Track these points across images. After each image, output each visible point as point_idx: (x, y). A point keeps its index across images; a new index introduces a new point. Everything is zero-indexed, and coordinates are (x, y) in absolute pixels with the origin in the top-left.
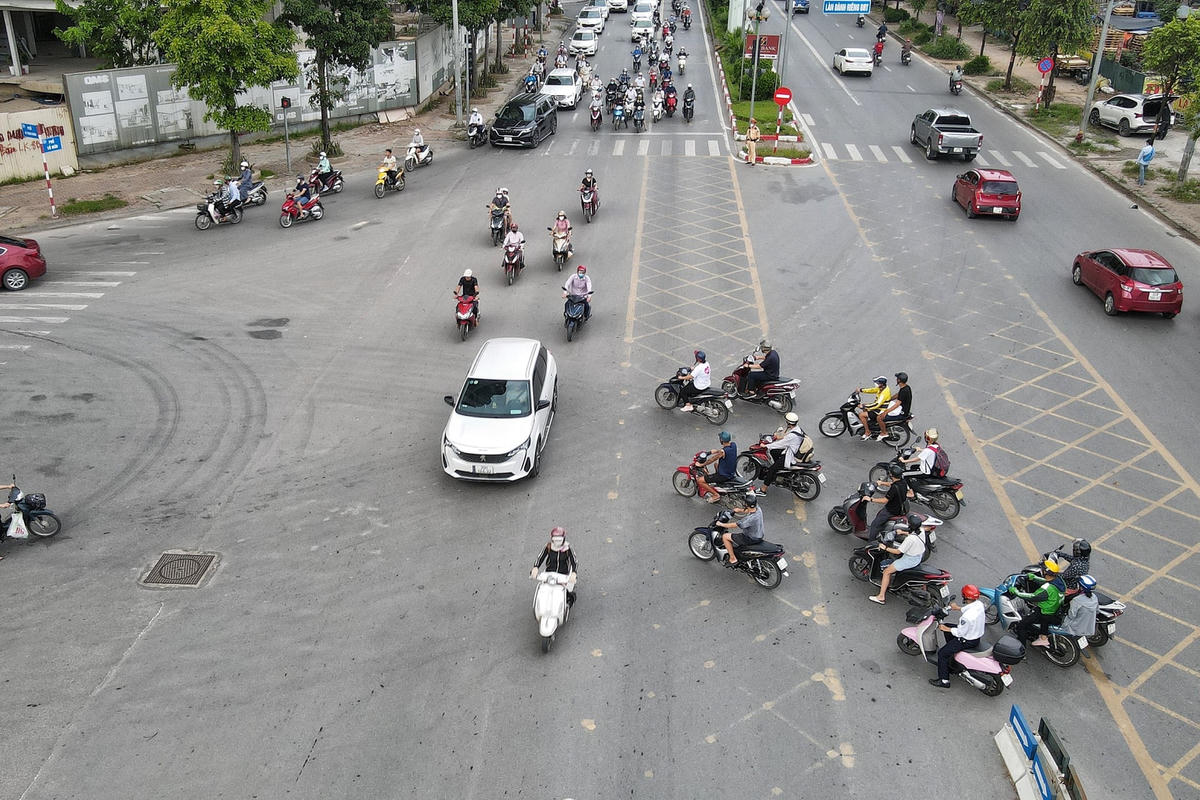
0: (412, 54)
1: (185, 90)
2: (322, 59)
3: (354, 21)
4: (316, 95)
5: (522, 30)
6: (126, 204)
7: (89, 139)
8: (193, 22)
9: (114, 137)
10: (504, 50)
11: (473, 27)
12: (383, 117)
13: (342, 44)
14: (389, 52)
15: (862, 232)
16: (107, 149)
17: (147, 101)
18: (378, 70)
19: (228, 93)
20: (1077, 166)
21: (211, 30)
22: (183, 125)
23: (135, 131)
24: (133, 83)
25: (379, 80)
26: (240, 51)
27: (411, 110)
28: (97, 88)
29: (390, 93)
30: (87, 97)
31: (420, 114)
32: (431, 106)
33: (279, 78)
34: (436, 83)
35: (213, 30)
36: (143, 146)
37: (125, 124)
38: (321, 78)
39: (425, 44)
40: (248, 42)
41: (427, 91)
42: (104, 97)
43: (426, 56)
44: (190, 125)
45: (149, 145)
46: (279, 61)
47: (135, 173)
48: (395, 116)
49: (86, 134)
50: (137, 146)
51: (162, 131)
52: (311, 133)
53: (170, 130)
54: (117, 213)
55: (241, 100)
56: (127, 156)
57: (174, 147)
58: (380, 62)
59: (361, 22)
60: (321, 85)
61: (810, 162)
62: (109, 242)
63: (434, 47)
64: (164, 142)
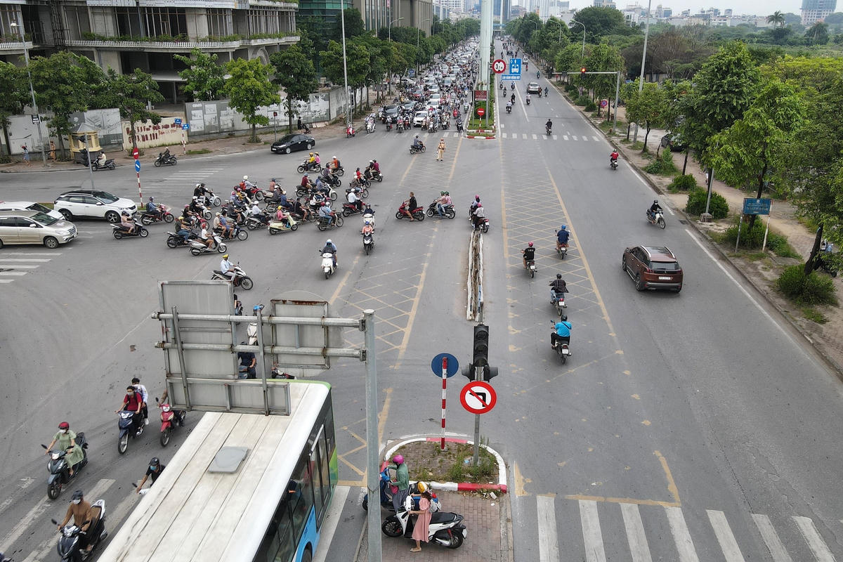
0: (328, 99)
1: (235, 109)
2: (289, 98)
3: (304, 82)
4: (287, 112)
5: (380, 93)
6: (212, 152)
7: (193, 130)
8: (241, 81)
9: (203, 129)
10: (371, 101)
11: (354, 89)
12: (314, 126)
13: (298, 91)
14: (317, 97)
15: (501, 157)
16: (200, 134)
17: (216, 115)
18: (312, 105)
19: (253, 110)
20: (606, 142)
21: (248, 84)
22: (230, 125)
23: (211, 127)
24: (211, 107)
25: (313, 109)
26: (259, 93)
27: (327, 123)
28: (197, 109)
29: (317, 115)
30: (193, 112)
31: (330, 124)
32: (335, 122)
33: (273, 104)
34: (338, 112)
35: (249, 84)
36: (214, 133)
37: (207, 124)
38: (290, 104)
39: (333, 95)
40: (262, 89)
41: (334, 115)
42: (199, 113)
43: (333, 100)
44: (233, 125)
45: (217, 133)
46: (274, 97)
47: (211, 143)
48: (319, 125)
49: (192, 127)
50: (212, 133)
51: (222, 128)
52: (283, 131)
53: (225, 127)
54: (209, 154)
55: (257, 113)
56: (207, 137)
57: (226, 134)
58: (313, 101)
59: (307, 82)
60: (289, 108)
61: (494, 138)
62: (209, 162)
63: (337, 97)
64: (222, 132)
